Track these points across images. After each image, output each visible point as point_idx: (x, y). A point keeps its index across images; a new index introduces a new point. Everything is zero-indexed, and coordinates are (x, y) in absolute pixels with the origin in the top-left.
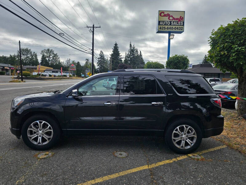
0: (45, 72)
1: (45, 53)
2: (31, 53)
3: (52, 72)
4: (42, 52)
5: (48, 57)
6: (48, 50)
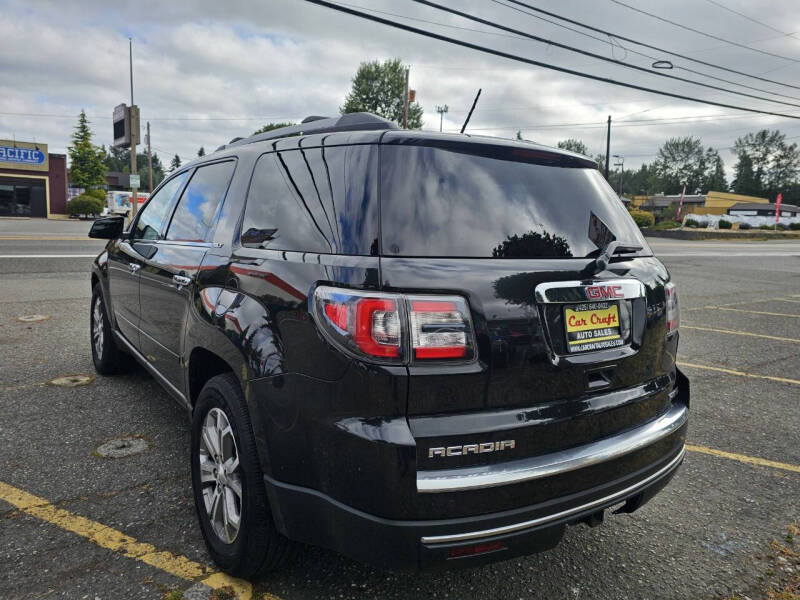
0: (731, 213)
1: (746, 149)
2: (700, 152)
3: (755, 213)
4: (739, 144)
5: (758, 160)
6: (764, 134)
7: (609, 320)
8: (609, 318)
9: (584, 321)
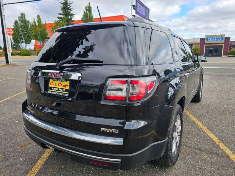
7: (66, 86)
8: (66, 85)
9: (56, 84)
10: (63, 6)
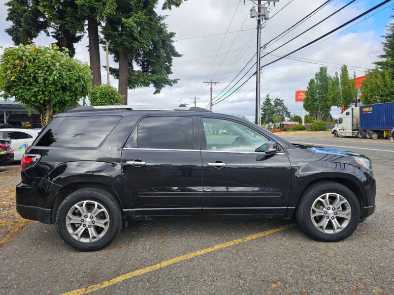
10: (388, 41)
